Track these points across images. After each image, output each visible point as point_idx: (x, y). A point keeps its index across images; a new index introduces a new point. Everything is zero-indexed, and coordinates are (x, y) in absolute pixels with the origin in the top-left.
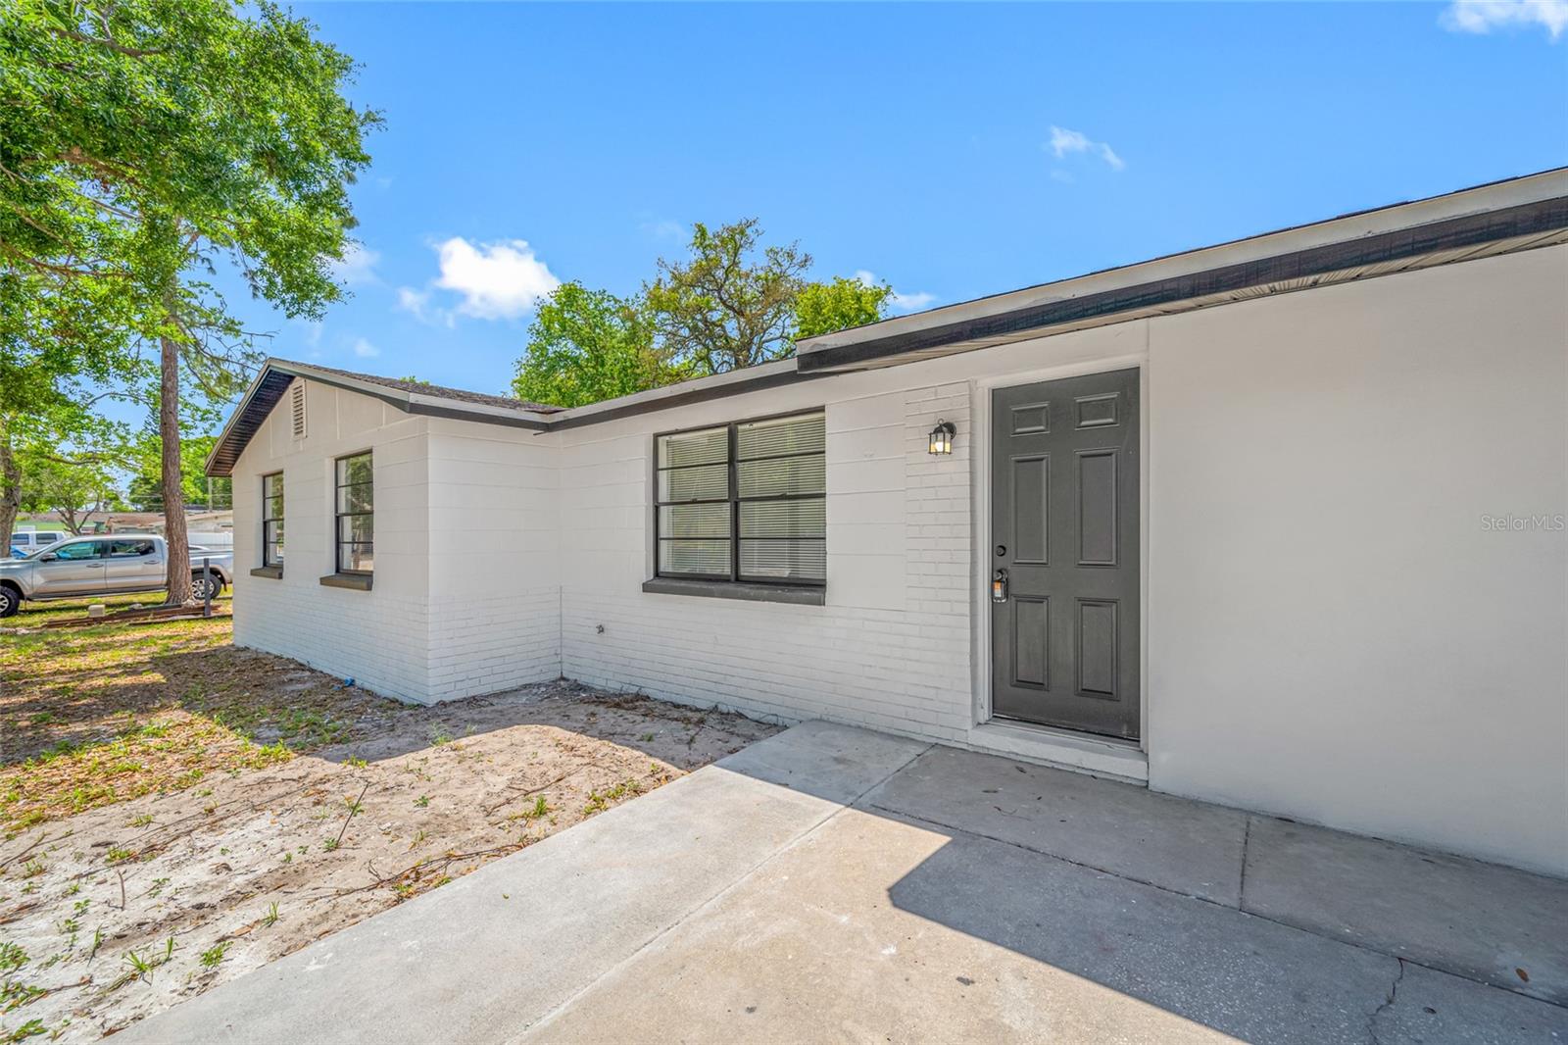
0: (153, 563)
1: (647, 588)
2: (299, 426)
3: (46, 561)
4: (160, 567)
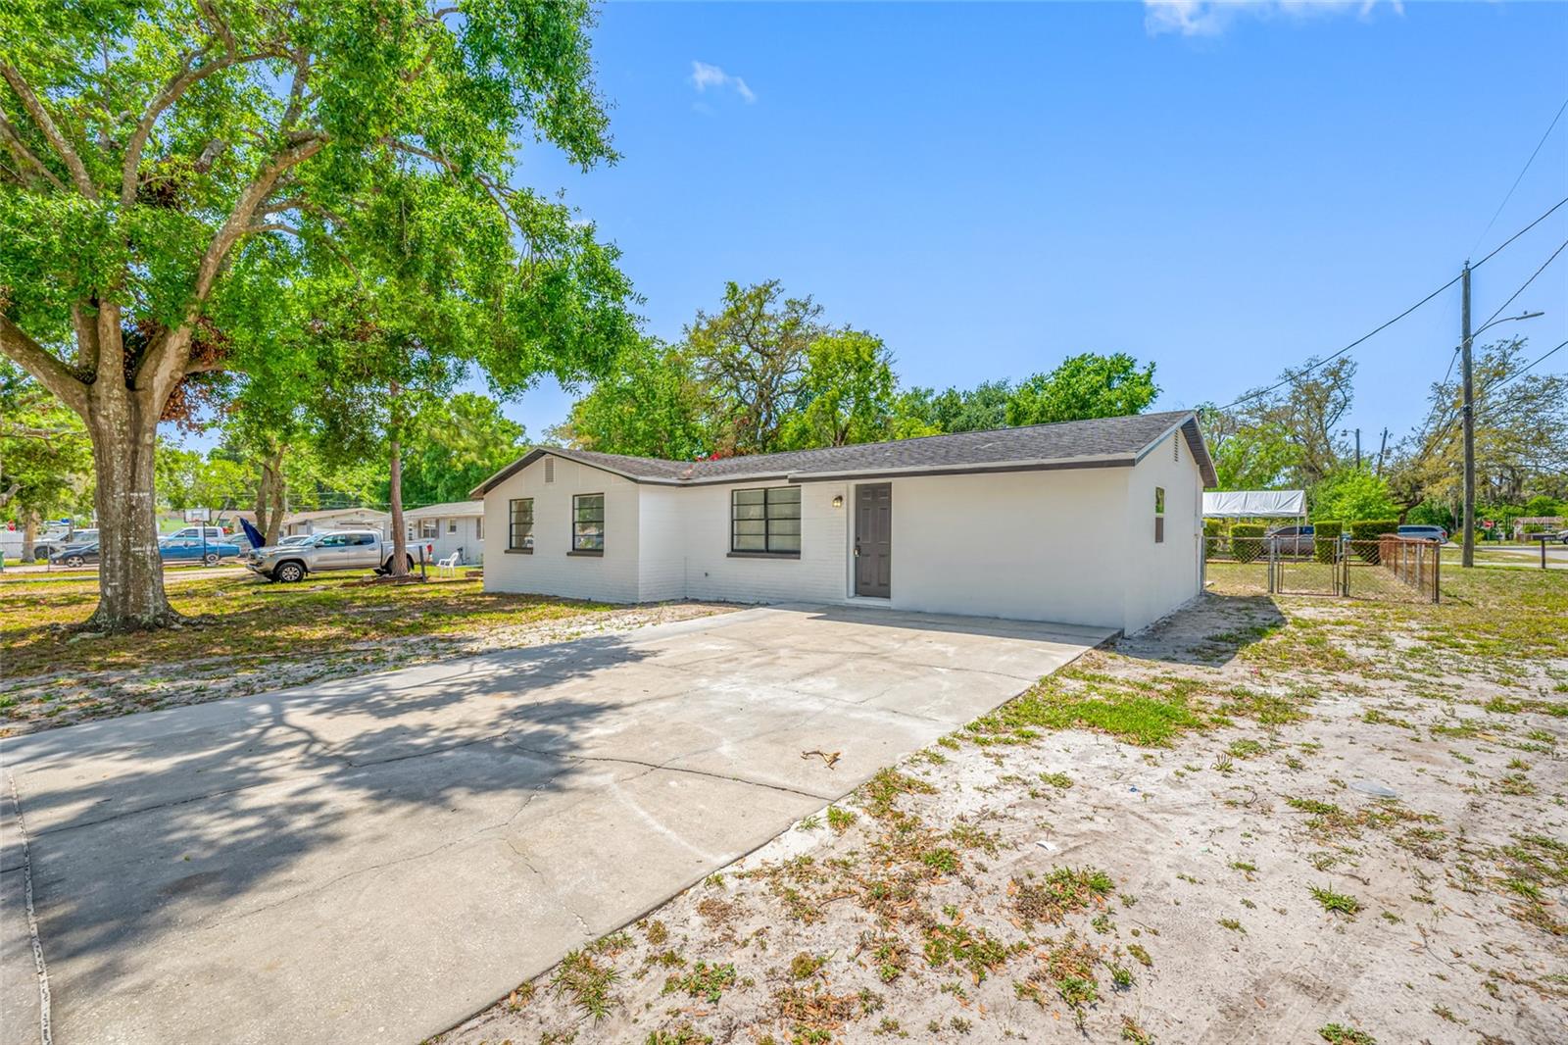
0: (373, 549)
1: (729, 555)
2: (549, 479)
3: (317, 547)
4: (378, 552)
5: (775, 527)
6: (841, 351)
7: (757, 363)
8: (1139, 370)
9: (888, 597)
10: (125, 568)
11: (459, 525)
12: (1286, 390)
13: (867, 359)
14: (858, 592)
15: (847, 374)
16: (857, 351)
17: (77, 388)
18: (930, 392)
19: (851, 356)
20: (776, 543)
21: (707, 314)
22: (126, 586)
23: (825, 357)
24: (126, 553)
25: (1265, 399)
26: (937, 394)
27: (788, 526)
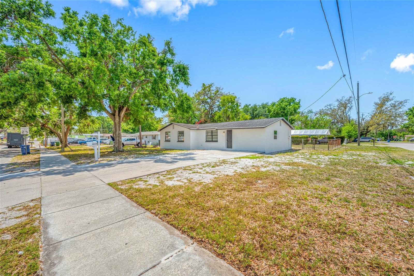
1: (206, 142)
2: (173, 128)
3: (126, 141)
4: (136, 142)
5: (213, 137)
6: (228, 99)
7: (209, 100)
8: (297, 101)
9: (232, 148)
10: (118, 143)
11: (148, 137)
12: (336, 104)
13: (233, 100)
14: (227, 148)
15: (229, 103)
16: (231, 99)
17: (113, 116)
18: (250, 105)
19: (230, 100)
20: (214, 140)
21: (198, 91)
22: (119, 145)
23: (224, 100)
24: (119, 141)
25: (331, 106)
26: (252, 105)
27: (216, 137)
